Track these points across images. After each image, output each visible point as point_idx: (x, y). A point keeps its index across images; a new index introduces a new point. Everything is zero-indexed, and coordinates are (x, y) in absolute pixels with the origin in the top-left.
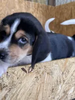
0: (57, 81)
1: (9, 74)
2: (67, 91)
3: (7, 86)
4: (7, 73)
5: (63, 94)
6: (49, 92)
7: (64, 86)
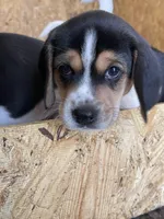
0: (131, 159)
1: (8, 143)
2: (157, 183)
3: (5, 171)
4: (5, 140)
5: (148, 191)
6: (111, 186)
7: (149, 170)
